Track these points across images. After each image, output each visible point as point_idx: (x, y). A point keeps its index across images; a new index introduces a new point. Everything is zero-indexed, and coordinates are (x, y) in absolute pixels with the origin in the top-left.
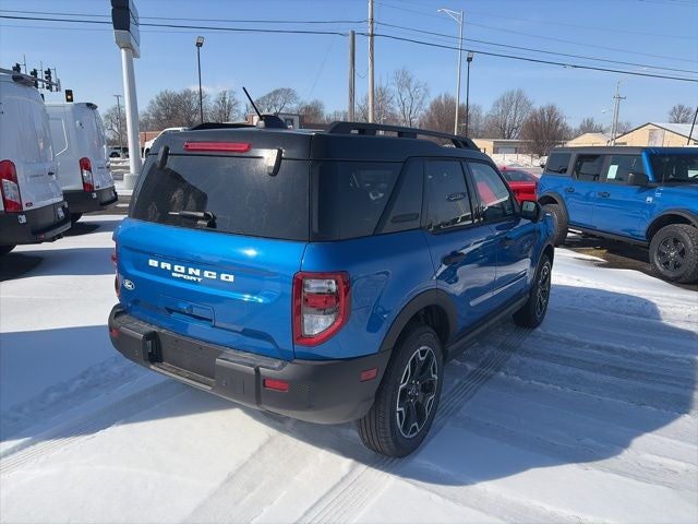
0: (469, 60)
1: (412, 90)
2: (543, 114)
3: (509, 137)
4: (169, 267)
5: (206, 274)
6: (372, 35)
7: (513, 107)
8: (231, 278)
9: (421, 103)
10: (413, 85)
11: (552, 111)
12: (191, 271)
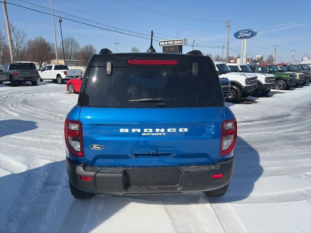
0: (60, 21)
1: (16, 34)
2: (87, 49)
3: (70, 59)
4: (139, 130)
5: (169, 130)
6: (5, 3)
7: (70, 45)
8: (186, 130)
9: (22, 40)
10: (16, 31)
11: (91, 47)
12: (157, 130)
